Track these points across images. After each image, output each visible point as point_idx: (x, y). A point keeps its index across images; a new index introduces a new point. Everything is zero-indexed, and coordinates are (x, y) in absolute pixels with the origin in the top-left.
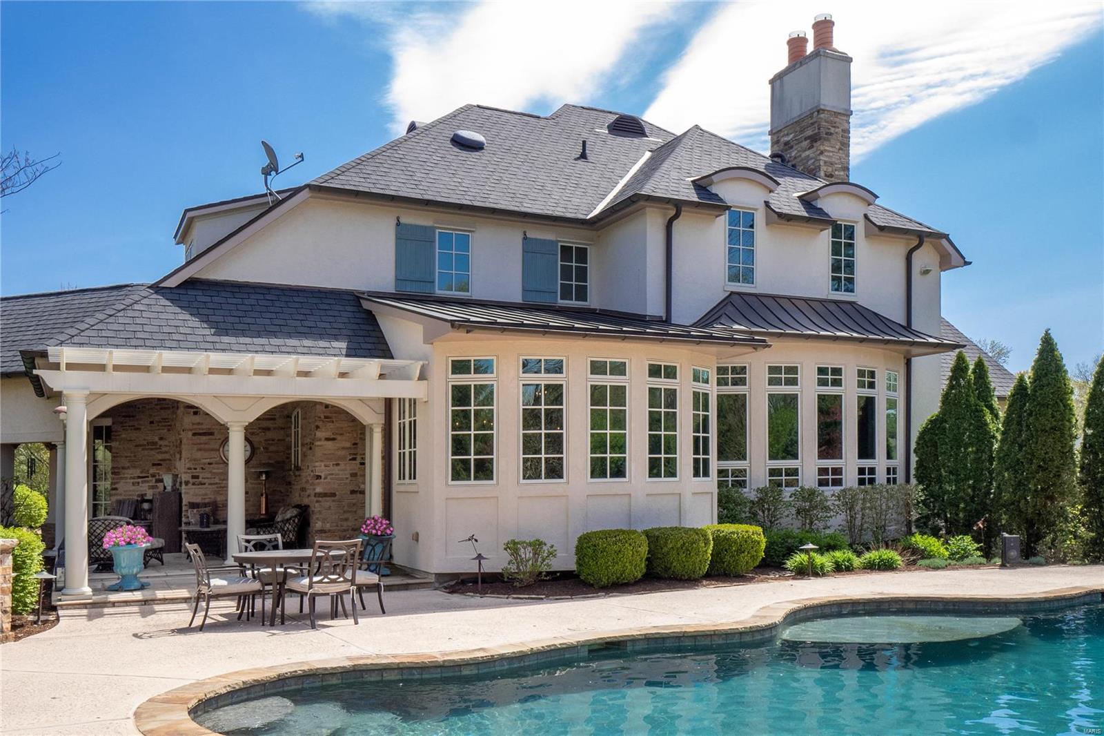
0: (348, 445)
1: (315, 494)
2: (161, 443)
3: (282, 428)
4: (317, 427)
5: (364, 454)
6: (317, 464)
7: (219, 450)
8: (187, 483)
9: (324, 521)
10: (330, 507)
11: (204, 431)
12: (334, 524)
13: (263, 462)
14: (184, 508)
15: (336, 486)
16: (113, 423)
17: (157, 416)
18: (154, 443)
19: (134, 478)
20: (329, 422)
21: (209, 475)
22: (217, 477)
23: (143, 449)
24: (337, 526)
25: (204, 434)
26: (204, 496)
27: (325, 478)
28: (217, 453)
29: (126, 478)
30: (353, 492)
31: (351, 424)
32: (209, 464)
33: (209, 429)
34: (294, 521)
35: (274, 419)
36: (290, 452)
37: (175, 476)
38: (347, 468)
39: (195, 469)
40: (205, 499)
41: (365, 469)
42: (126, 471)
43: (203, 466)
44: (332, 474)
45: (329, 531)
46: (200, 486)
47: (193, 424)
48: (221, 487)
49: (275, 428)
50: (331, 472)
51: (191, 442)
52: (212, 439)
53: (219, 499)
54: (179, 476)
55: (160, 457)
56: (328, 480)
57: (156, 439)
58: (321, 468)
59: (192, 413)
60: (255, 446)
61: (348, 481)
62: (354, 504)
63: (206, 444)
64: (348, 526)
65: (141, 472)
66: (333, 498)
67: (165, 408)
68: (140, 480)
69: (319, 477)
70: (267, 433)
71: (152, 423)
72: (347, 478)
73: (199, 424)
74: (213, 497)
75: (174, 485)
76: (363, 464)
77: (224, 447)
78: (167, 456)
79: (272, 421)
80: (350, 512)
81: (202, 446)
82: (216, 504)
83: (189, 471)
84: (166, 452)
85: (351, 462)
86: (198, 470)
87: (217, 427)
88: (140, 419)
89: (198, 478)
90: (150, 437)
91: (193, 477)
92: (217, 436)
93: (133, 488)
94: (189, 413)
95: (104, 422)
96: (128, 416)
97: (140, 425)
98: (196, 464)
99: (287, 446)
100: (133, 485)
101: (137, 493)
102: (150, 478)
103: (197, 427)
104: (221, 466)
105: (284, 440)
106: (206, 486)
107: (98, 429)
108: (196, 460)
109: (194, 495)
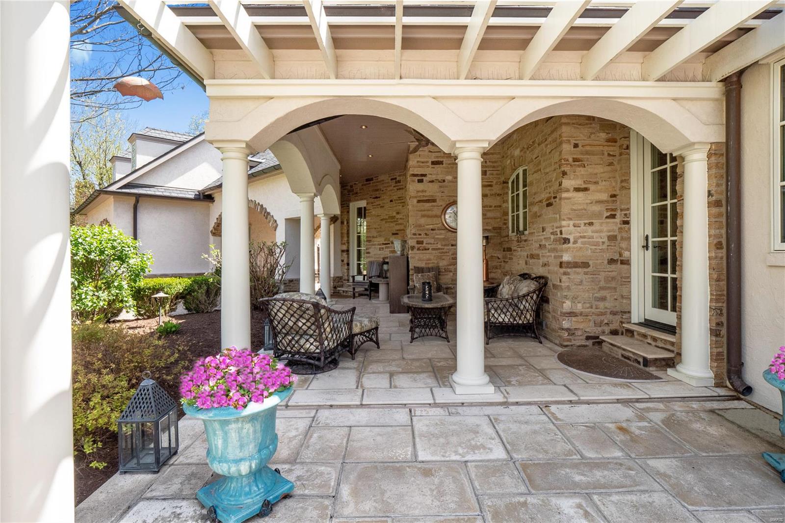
0: (604, 196)
1: (561, 263)
2: (398, 216)
3: (498, 195)
4: (564, 173)
5: (628, 209)
6: (564, 223)
7: (441, 217)
8: (413, 248)
9: (574, 299)
10: (581, 281)
11: (427, 198)
12: (588, 305)
14: (411, 272)
15: (589, 253)
16: (367, 204)
17: (395, 195)
18: (393, 217)
19: (380, 245)
20: (579, 166)
21: (432, 241)
22: (440, 243)
23: (386, 222)
24: (591, 307)
25: (428, 201)
26: (428, 261)
27: (575, 242)
28: (440, 219)
29: (375, 245)
30: (612, 261)
31: (609, 168)
32: (432, 230)
33: (432, 196)
34: (532, 298)
35: (490, 186)
37: (404, 242)
38: (604, 228)
39: (420, 235)
40: (429, 263)
41: (629, 229)
42: (375, 239)
43: (427, 232)
44: (584, 237)
45: (581, 314)
46: (424, 251)
47: (418, 192)
48: (442, 253)
49: (492, 195)
50: (582, 234)
51: (416, 208)
52: (434, 206)
53: (441, 264)
54: (407, 241)
55: (398, 227)
56: (579, 245)
57: (394, 214)
58: (569, 229)
59: (417, 181)
61: (605, 247)
62: (613, 278)
63: (429, 210)
64: (606, 308)
65: (385, 240)
66: (586, 270)
67: (400, 189)
68: (384, 246)
69: (566, 241)
71: (391, 201)
72: (603, 243)
73: (423, 191)
74: (436, 262)
75: (403, 250)
76: (627, 223)
77: (445, 215)
78: (402, 227)
79: (489, 188)
80: (609, 288)
81: (425, 213)
82: (439, 269)
83: (415, 237)
84: (401, 224)
85: (608, 220)
86: (422, 236)
87: (438, 194)
88: (384, 199)
89: (423, 244)
90: (390, 213)
91: (418, 242)
92: (439, 203)
93: (379, 252)
94: (413, 181)
95: (363, 204)
96: (376, 198)
97: (384, 203)
98: (421, 230)
99: (504, 212)
100: (380, 250)
101: (382, 256)
102: (391, 245)
103: (421, 194)
104: (443, 232)
105: (500, 206)
106: (430, 251)
107: (359, 210)
108: (420, 226)
109: (420, 260)
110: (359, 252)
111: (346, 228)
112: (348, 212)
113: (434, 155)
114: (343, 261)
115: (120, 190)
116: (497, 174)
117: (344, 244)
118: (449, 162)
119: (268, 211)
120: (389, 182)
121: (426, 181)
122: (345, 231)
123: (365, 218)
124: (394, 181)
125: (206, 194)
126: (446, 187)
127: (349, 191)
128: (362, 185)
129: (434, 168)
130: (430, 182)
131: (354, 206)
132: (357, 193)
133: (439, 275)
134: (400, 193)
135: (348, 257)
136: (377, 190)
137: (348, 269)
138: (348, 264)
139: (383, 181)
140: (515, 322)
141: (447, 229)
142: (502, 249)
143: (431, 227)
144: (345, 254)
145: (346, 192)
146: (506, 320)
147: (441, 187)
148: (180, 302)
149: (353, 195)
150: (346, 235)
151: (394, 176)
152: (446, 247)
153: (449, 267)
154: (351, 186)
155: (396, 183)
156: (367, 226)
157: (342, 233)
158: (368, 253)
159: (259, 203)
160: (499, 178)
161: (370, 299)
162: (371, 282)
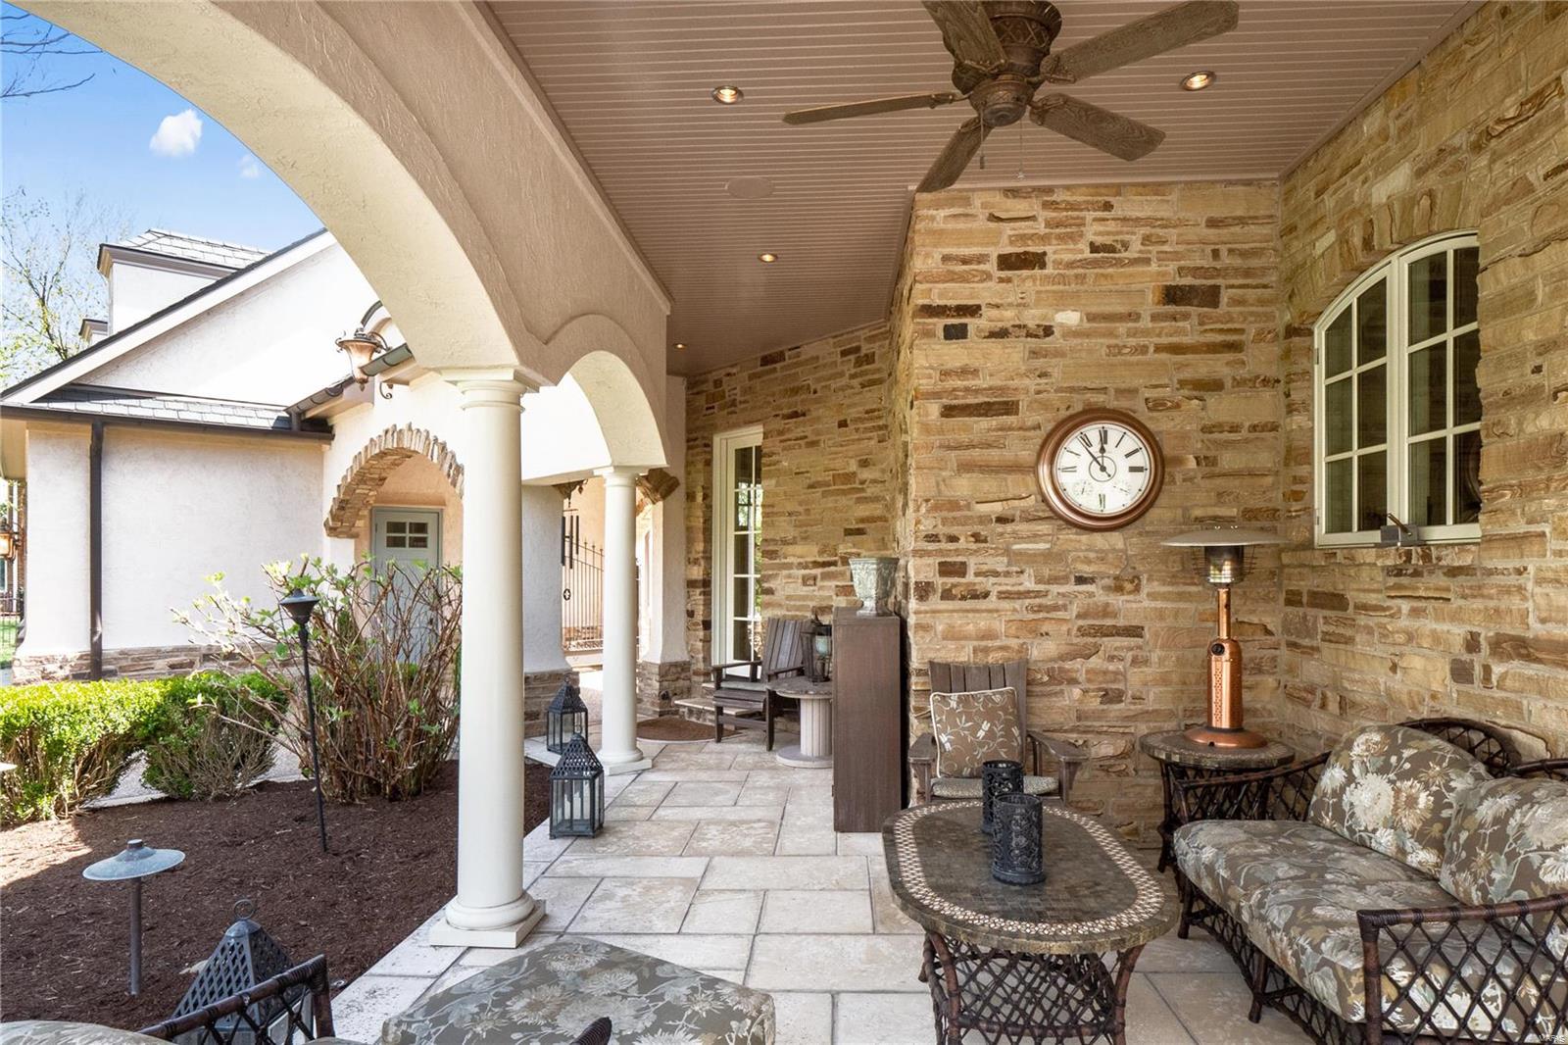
2: (866, 474)
3: (1266, 382)
7: (1034, 469)
8: (924, 591)
11: (981, 399)
13: (1198, 512)
14: (915, 683)
16: (766, 436)
17: (854, 405)
18: (849, 477)
19: (806, 567)
21: (1000, 563)
22: (1029, 571)
23: (825, 494)
25: (984, 409)
26: (983, 638)
28: (1030, 479)
29: (789, 566)
32: (1001, 520)
33: (1003, 389)
35: (1234, 347)
36: (1302, 471)
37: (889, 567)
39: (953, 539)
40: (986, 650)
42: (790, 549)
43: (977, 528)
46: (969, 604)
47: (946, 374)
48: (1041, 608)
49: (1238, 383)
51: (936, 439)
52: (1010, 429)
53: (1035, 653)
54: (902, 562)
55: (863, 511)
57: (853, 467)
59: (941, 333)
60: (1167, 451)
63: (989, 446)
65: (821, 553)
67: (872, 383)
68: (818, 571)
70: (1212, 399)
71: (843, 424)
73: (965, 372)
74: (1014, 643)
75: (883, 596)
77: (1051, 462)
78: (876, 509)
79: (1229, 356)
81: (976, 453)
82: (1029, 672)
83: (931, 547)
84: (876, 499)
86: (962, 544)
87: (1027, 381)
88: (819, 418)
89: (963, 574)
90: (838, 464)
91: (946, 569)
92: (1027, 416)
93: (805, 590)
94: (928, 334)
95: (752, 436)
96: (795, 415)
97: (818, 433)
98: (955, 521)
99: (1289, 450)
100: (804, 583)
101: (812, 604)
102: (840, 568)
103: (959, 383)
104: (1044, 528)
105: (1274, 428)
106: (992, 602)
107: (743, 455)
108: (954, 505)
109: (952, 635)
110: (742, 587)
111: (700, 513)
112: (709, 463)
113: (1008, 229)
114: (691, 614)
115: (44, 405)
116: (1261, 302)
117: (696, 562)
118: (1067, 257)
119: (459, 461)
120: (835, 363)
121: (979, 330)
122: (699, 523)
123: (758, 482)
124: (852, 357)
125: (309, 415)
126: (1059, 353)
127: (712, 398)
128: (751, 378)
129: (1009, 280)
130: (993, 335)
131: (727, 444)
132: (733, 403)
133: (1029, 694)
134: (870, 398)
135: (708, 604)
136: (795, 391)
137: (707, 641)
138: (707, 625)
139: (817, 358)
140: (1531, 1038)
141: (1060, 517)
142: (1282, 597)
143: (997, 508)
144: (697, 595)
145: (701, 401)
146: (1481, 1024)
147: (1034, 354)
148: (138, 760)
149: (721, 408)
150: (701, 536)
151: (851, 340)
152: (1055, 589)
153: (1068, 665)
154: (718, 383)
155: (859, 363)
156: (763, 506)
157: (689, 529)
158: (770, 592)
159: (436, 440)
160: (1270, 317)
161: (770, 748)
162: (772, 694)
